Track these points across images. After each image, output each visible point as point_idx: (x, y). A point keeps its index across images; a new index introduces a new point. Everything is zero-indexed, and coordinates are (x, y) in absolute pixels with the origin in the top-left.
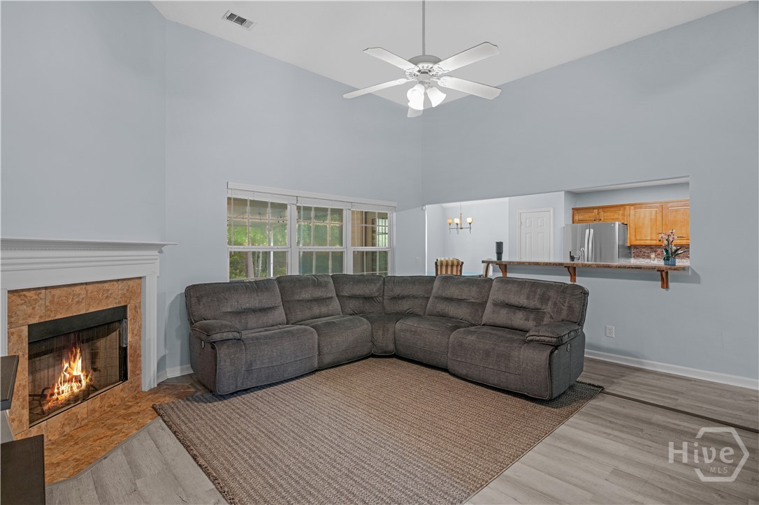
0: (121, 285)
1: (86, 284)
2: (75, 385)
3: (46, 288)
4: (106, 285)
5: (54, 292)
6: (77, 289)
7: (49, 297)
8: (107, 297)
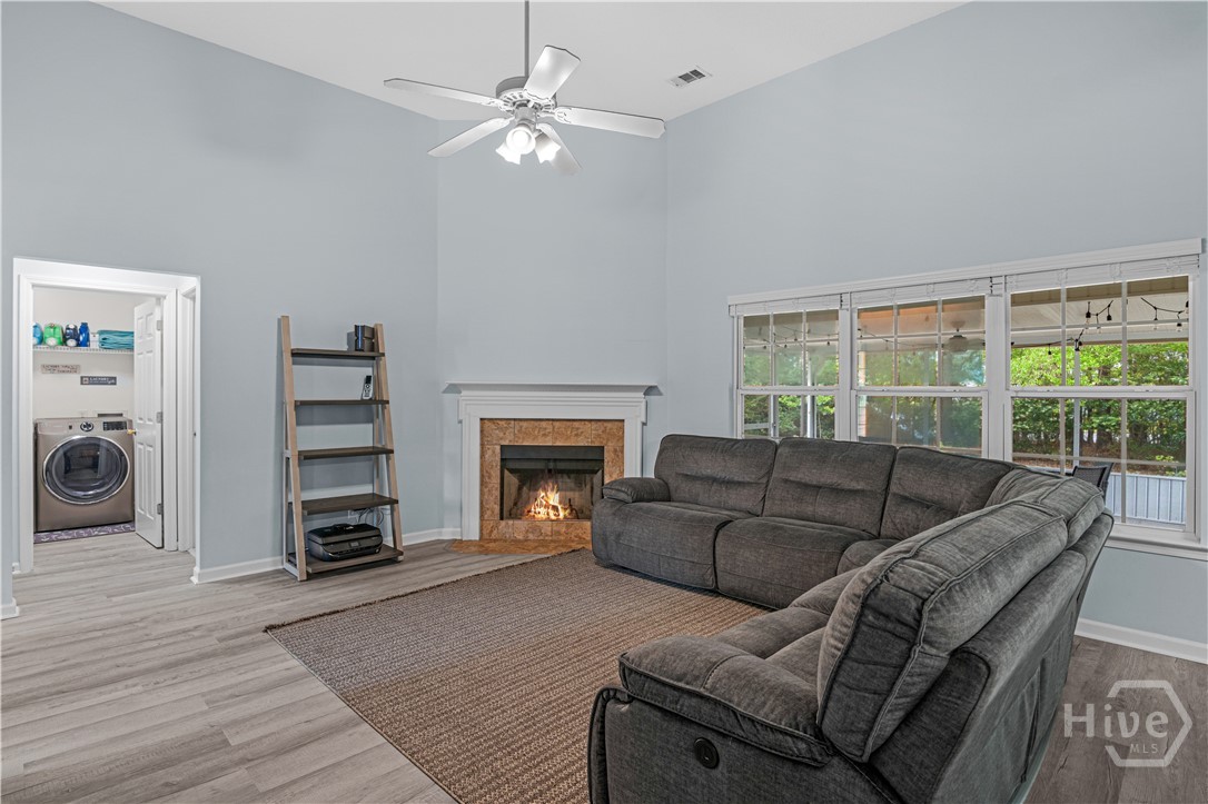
0: (594, 425)
1: (553, 420)
2: (552, 513)
3: (515, 420)
4: (576, 424)
5: (521, 423)
6: (544, 424)
7: (517, 427)
8: (576, 435)
